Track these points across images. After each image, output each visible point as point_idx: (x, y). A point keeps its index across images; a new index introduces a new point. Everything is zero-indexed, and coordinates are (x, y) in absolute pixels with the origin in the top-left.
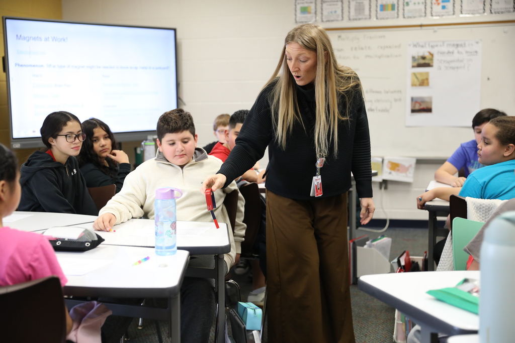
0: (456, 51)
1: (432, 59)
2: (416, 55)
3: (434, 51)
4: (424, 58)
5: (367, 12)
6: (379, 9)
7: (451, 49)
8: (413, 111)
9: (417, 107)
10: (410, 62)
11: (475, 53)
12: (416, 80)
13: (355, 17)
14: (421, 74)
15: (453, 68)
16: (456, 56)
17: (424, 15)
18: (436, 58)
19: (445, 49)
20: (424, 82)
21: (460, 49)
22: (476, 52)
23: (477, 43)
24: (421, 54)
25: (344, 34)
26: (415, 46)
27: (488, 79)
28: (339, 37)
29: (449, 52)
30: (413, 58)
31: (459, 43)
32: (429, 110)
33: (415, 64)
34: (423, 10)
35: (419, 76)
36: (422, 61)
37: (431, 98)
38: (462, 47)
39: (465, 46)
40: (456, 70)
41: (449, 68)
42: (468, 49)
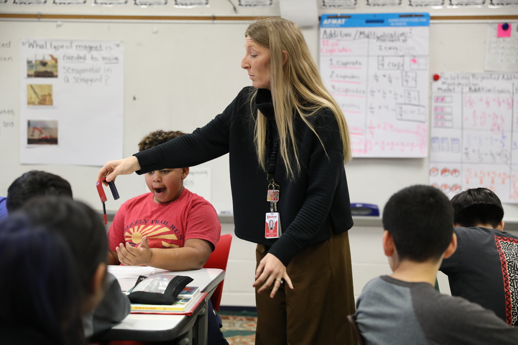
0: (88, 56)
1: (55, 66)
2: (33, 59)
3: (58, 54)
4: (44, 64)
7: (82, 53)
8: (31, 141)
9: (37, 136)
10: (24, 70)
11: (115, 61)
12: (34, 96)
14: (41, 86)
15: (86, 81)
16: (89, 63)
17: (43, 1)
18: (61, 64)
19: (73, 52)
20: (45, 100)
21: (95, 53)
22: (116, 59)
23: (118, 46)
24: (40, 58)
26: (31, 45)
27: (134, 99)
29: (79, 58)
30: (29, 62)
31: (94, 45)
32: (53, 141)
33: (32, 72)
35: (38, 90)
36: (42, 69)
37: (55, 123)
38: (98, 50)
39: (101, 50)
40: (89, 83)
41: (79, 80)
42: (105, 53)
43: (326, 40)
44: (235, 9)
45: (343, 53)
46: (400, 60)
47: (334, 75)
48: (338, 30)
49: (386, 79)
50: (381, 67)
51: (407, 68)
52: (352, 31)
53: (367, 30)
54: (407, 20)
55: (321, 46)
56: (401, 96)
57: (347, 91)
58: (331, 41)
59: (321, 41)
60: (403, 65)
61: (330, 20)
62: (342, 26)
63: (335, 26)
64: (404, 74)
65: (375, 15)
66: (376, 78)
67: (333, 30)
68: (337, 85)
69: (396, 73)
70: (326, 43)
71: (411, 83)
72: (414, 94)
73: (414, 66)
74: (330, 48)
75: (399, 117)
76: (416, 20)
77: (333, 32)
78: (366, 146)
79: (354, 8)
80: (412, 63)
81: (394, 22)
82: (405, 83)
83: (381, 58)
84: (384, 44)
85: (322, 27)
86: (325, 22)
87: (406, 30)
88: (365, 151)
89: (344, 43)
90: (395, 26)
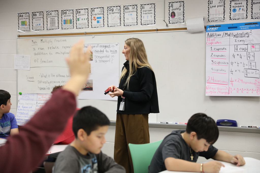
0: (105, 51)
1: (92, 56)
3: (93, 50)
7: (102, 49)
11: (116, 52)
15: (104, 61)
16: (105, 54)
17: (87, 26)
18: (94, 54)
19: (99, 49)
21: (107, 49)
22: (116, 51)
23: (116, 45)
28: (42, 40)
29: (101, 51)
31: (107, 45)
32: (91, 89)
34: (87, 23)
37: (92, 81)
38: (109, 47)
39: (110, 47)
40: (105, 62)
41: (101, 61)
42: (111, 49)
43: (209, 38)
44: (167, 25)
45: (217, 44)
46: (246, 46)
47: (213, 55)
48: (214, 33)
49: (239, 56)
50: (236, 50)
51: (249, 50)
52: (221, 33)
53: (229, 32)
54: (249, 26)
55: (207, 41)
56: (247, 65)
57: (219, 63)
58: (211, 38)
59: (207, 38)
60: (247, 49)
61: (210, 28)
62: (216, 31)
63: (213, 31)
64: (248, 53)
65: (233, 25)
66: (234, 56)
67: (212, 33)
68: (214, 60)
69: (244, 54)
70: (209, 39)
71: (252, 58)
72: (253, 64)
73: (253, 49)
74: (211, 42)
75: (246, 76)
76: (254, 26)
77: (212, 34)
78: (229, 91)
80: (252, 48)
81: (242, 27)
82: (248, 58)
83: (236, 46)
84: (237, 39)
85: (207, 32)
86: (208, 29)
87: (249, 31)
88: (229, 93)
89: (217, 39)
90: (243, 29)
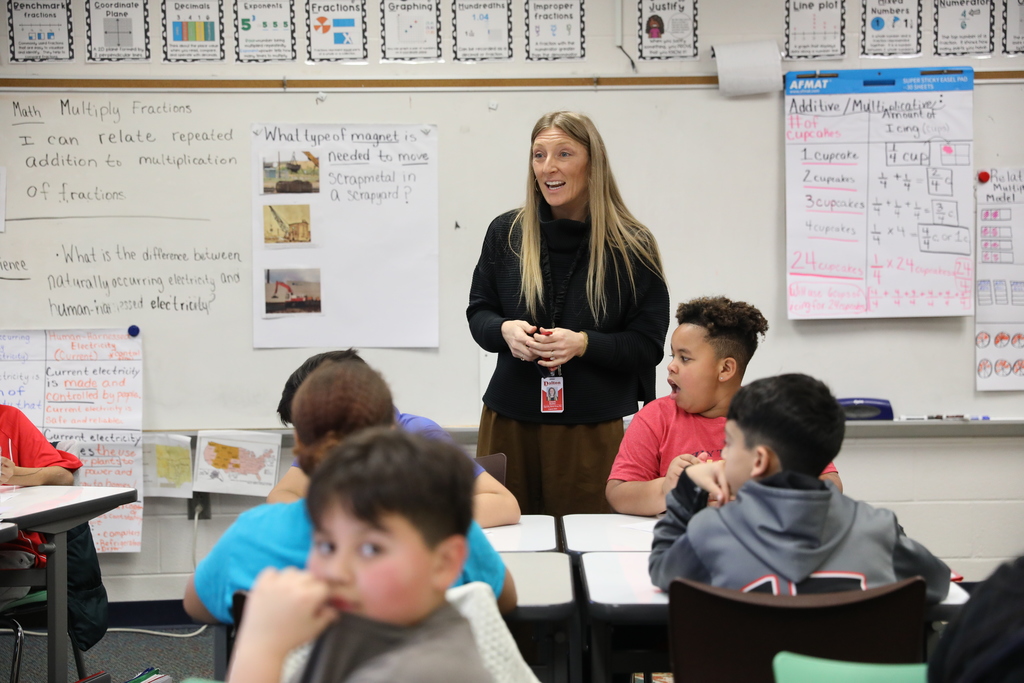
0: (374, 153)
1: (315, 173)
2: (274, 160)
3: (319, 150)
4: (294, 168)
5: (138, 40)
6: (170, 34)
7: (362, 148)
8: (271, 308)
9: (282, 297)
10: (258, 180)
11: (422, 160)
12: (276, 225)
13: (107, 54)
14: (288, 208)
15: (370, 197)
16: (375, 166)
17: (290, 55)
18: (325, 167)
19: (347, 146)
20: (296, 232)
21: (384, 147)
22: (424, 156)
23: (426, 133)
24: (287, 158)
25: (77, 98)
26: (270, 135)
27: (457, 226)
28: (64, 104)
29: (357, 156)
30: (267, 166)
31: (383, 133)
32: (313, 306)
33: (273, 184)
34: (288, 43)
35: (282, 216)
36: (290, 177)
37: (316, 273)
38: (391, 142)
39: (397, 141)
40: (376, 200)
41: (358, 196)
42: (403, 147)
43: (794, 116)
44: (633, 64)
45: (826, 139)
46: (924, 148)
47: (811, 177)
48: (816, 98)
49: (901, 181)
50: (891, 161)
51: (935, 161)
52: (841, 99)
53: (866, 98)
54: (934, 79)
55: (788, 128)
56: (927, 211)
57: (833, 203)
58: (805, 118)
59: (787, 117)
60: (929, 158)
61: (801, 82)
62: (823, 92)
63: (811, 92)
64: (931, 172)
65: (879, 72)
66: (884, 181)
67: (807, 98)
68: (816, 195)
69: (917, 172)
70: (795, 121)
71: (944, 188)
72: (948, 207)
73: (949, 159)
74: (802, 129)
75: (925, 247)
76: (950, 79)
77: (807, 103)
78: (867, 298)
79: (841, 60)
80: (944, 153)
81: (913, 83)
82: (932, 188)
83: (890, 146)
84: (895, 122)
85: (789, 94)
86: (794, 85)
87: (934, 96)
88: (867, 308)
89: (826, 121)
90: (913, 90)
